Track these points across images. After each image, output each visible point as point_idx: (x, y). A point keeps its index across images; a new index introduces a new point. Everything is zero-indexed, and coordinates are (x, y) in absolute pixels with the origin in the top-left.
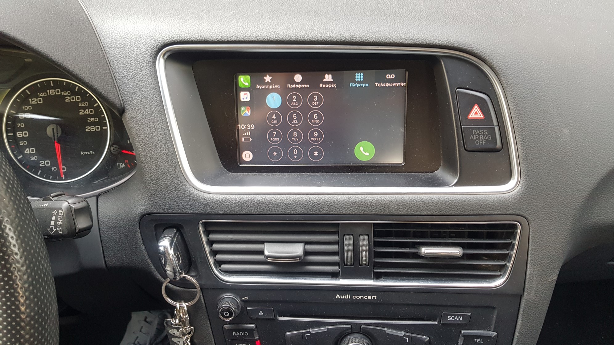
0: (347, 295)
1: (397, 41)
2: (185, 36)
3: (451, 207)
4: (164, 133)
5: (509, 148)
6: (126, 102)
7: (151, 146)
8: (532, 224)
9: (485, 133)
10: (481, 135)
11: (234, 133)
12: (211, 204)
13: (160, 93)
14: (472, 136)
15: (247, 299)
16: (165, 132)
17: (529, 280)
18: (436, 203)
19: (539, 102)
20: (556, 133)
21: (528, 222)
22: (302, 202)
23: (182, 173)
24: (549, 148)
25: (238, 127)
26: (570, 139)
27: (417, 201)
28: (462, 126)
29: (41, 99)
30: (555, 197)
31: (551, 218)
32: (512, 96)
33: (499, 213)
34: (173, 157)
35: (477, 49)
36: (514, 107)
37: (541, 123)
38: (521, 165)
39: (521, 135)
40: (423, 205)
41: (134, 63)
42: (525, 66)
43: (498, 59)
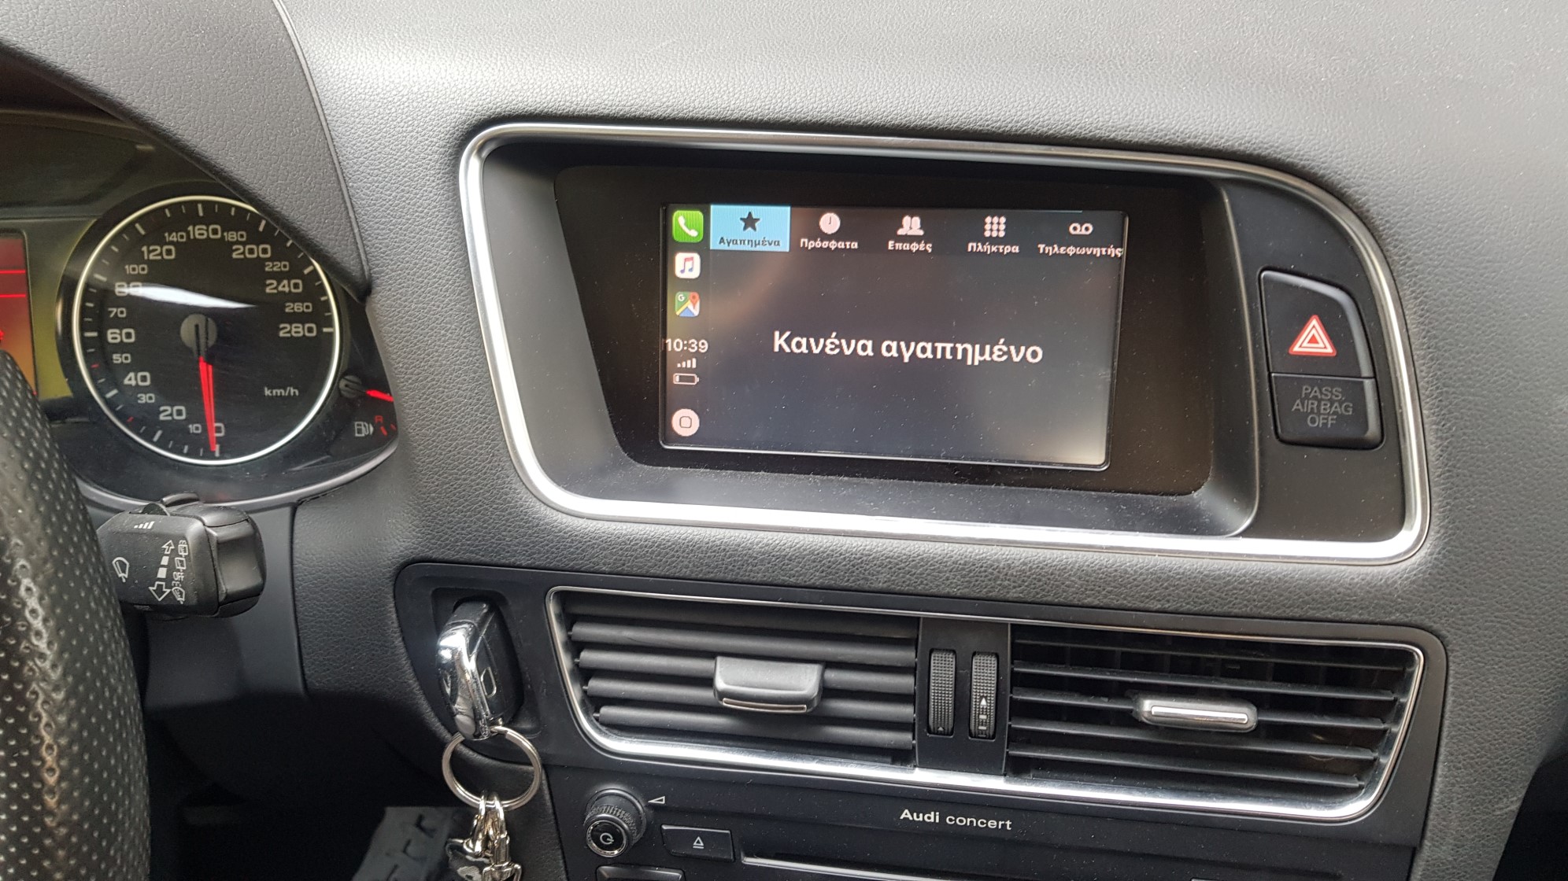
0: (933, 813)
1: (1103, 135)
2: (538, 100)
3: (1230, 594)
4: (468, 352)
5: (1401, 438)
6: (377, 265)
7: (433, 385)
9: (1337, 396)
11: (657, 361)
12: (580, 545)
13: (466, 246)
15: (663, 802)
16: (471, 350)
17: (1439, 809)
18: (1188, 581)
19: (1493, 318)
20: (1537, 405)
21: (1446, 650)
22: (821, 555)
23: (511, 460)
24: (1515, 446)
25: (665, 345)
27: (1136, 572)
28: (1273, 375)
29: (172, 248)
30: (1525, 584)
31: (1511, 639)
32: (1415, 298)
33: (1365, 617)
34: (489, 417)
35: (1325, 165)
36: (1422, 327)
37: (1496, 376)
38: (1433, 489)
39: (1438, 407)
40: (1153, 583)
41: (404, 166)
42: (1457, 217)
43: (1381, 195)
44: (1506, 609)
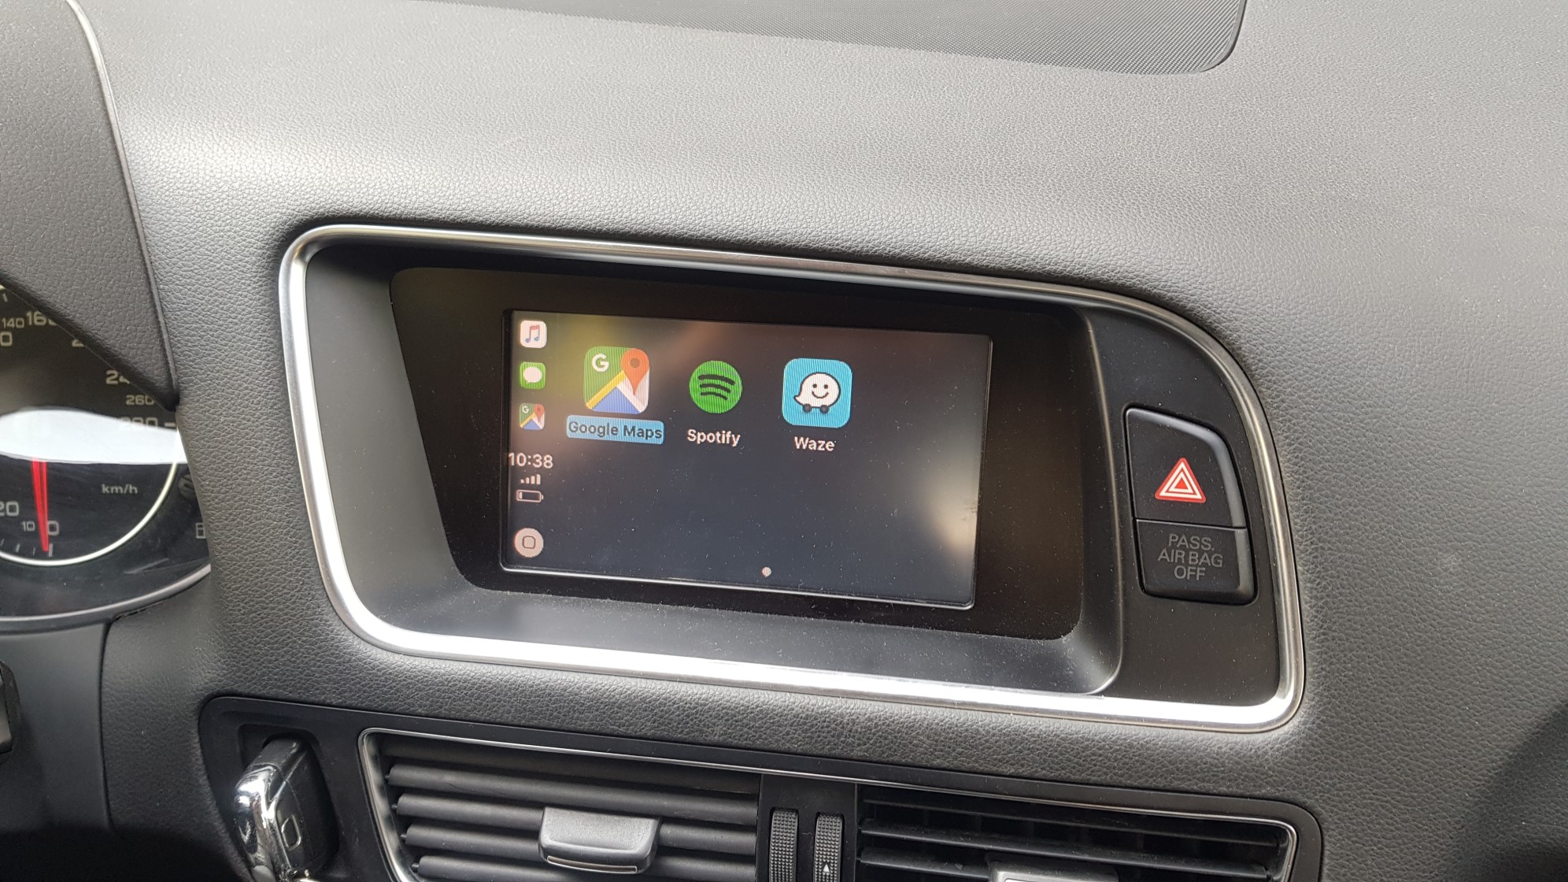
1: (958, 259)
2: (364, 201)
3: (1089, 760)
4: (281, 470)
5: (1276, 596)
6: (186, 375)
7: (241, 505)
8: (1331, 832)
9: (1206, 547)
10: (1191, 550)
11: (500, 477)
12: (394, 684)
13: (283, 355)
14: (1164, 551)
16: (283, 468)
18: (1044, 745)
19: (1373, 468)
20: (1420, 564)
21: (1320, 826)
22: (653, 702)
23: (324, 588)
24: (1395, 608)
25: (508, 459)
26: (1463, 586)
27: (988, 733)
28: (1138, 520)
29: (9, 334)
30: (1407, 759)
31: (1391, 818)
32: (1290, 445)
33: (1234, 790)
34: (300, 541)
35: (1193, 297)
36: (1296, 476)
37: (1376, 532)
38: (1307, 652)
39: (1313, 564)
40: (1006, 746)
41: (219, 269)
42: (1336, 357)
43: (1254, 332)
44: (1386, 786)
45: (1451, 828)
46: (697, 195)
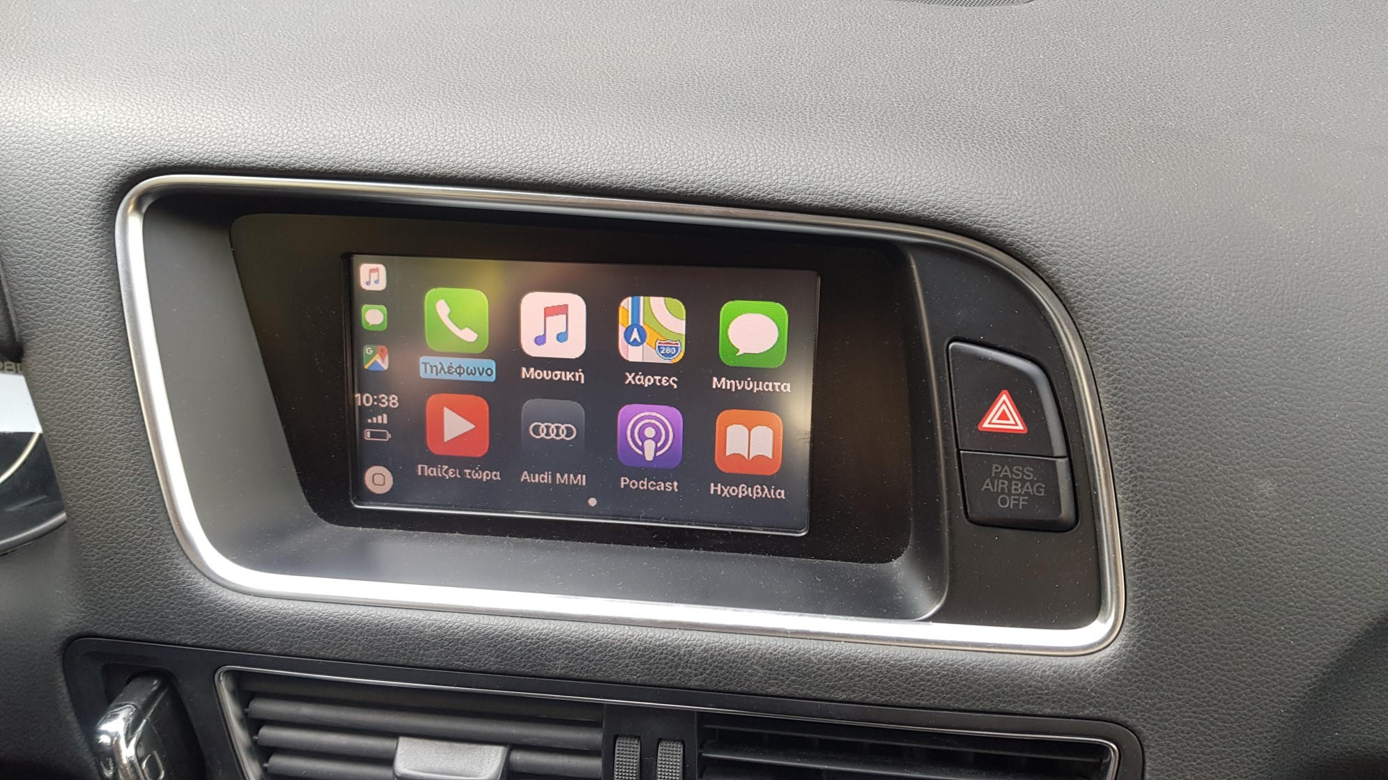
2: (195, 151)
3: (917, 685)
5: (1097, 523)
6: (27, 327)
7: (88, 454)
8: (1152, 750)
9: (1029, 476)
10: (1014, 479)
12: (245, 625)
14: (988, 481)
16: (127, 417)
18: (874, 671)
19: (1190, 397)
20: (1237, 490)
21: (1141, 744)
22: (495, 639)
23: (174, 532)
24: (1213, 534)
25: (354, 399)
26: (1278, 510)
27: (820, 660)
28: (962, 452)
30: (1224, 678)
31: (1210, 735)
32: (1109, 376)
33: (1058, 711)
34: (147, 488)
35: (1013, 232)
36: (1115, 407)
37: (1194, 459)
38: (1128, 577)
39: (1132, 492)
40: (838, 673)
41: (55, 221)
42: (1154, 288)
43: (1073, 265)
44: (1204, 704)
45: (1266, 742)
46: (524, 138)
